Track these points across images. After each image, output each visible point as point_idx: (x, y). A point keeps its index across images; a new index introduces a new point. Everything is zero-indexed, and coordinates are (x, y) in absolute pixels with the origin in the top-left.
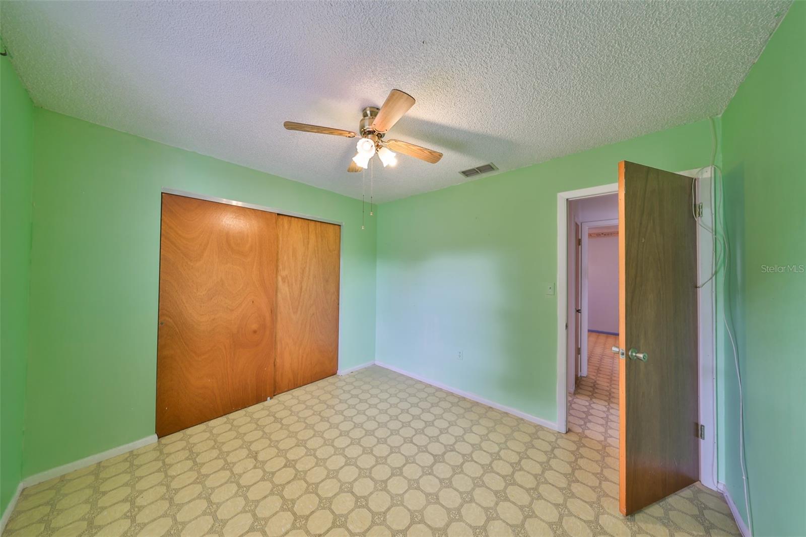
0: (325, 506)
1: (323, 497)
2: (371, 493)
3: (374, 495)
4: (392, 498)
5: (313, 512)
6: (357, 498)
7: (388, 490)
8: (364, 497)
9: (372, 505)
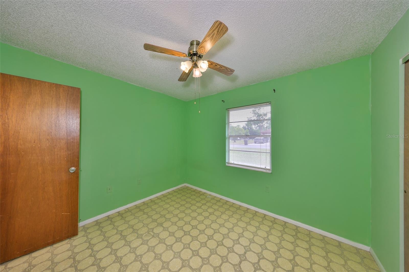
0: (213, 250)
1: (216, 255)
2: (191, 258)
3: (189, 257)
4: (180, 256)
5: (217, 247)
6: (198, 255)
7: (182, 261)
8: (195, 256)
9: (190, 252)
